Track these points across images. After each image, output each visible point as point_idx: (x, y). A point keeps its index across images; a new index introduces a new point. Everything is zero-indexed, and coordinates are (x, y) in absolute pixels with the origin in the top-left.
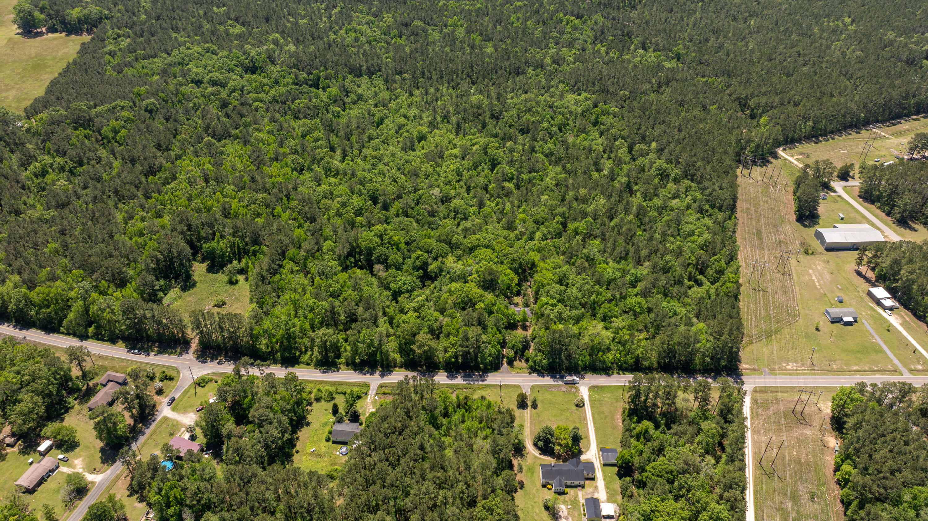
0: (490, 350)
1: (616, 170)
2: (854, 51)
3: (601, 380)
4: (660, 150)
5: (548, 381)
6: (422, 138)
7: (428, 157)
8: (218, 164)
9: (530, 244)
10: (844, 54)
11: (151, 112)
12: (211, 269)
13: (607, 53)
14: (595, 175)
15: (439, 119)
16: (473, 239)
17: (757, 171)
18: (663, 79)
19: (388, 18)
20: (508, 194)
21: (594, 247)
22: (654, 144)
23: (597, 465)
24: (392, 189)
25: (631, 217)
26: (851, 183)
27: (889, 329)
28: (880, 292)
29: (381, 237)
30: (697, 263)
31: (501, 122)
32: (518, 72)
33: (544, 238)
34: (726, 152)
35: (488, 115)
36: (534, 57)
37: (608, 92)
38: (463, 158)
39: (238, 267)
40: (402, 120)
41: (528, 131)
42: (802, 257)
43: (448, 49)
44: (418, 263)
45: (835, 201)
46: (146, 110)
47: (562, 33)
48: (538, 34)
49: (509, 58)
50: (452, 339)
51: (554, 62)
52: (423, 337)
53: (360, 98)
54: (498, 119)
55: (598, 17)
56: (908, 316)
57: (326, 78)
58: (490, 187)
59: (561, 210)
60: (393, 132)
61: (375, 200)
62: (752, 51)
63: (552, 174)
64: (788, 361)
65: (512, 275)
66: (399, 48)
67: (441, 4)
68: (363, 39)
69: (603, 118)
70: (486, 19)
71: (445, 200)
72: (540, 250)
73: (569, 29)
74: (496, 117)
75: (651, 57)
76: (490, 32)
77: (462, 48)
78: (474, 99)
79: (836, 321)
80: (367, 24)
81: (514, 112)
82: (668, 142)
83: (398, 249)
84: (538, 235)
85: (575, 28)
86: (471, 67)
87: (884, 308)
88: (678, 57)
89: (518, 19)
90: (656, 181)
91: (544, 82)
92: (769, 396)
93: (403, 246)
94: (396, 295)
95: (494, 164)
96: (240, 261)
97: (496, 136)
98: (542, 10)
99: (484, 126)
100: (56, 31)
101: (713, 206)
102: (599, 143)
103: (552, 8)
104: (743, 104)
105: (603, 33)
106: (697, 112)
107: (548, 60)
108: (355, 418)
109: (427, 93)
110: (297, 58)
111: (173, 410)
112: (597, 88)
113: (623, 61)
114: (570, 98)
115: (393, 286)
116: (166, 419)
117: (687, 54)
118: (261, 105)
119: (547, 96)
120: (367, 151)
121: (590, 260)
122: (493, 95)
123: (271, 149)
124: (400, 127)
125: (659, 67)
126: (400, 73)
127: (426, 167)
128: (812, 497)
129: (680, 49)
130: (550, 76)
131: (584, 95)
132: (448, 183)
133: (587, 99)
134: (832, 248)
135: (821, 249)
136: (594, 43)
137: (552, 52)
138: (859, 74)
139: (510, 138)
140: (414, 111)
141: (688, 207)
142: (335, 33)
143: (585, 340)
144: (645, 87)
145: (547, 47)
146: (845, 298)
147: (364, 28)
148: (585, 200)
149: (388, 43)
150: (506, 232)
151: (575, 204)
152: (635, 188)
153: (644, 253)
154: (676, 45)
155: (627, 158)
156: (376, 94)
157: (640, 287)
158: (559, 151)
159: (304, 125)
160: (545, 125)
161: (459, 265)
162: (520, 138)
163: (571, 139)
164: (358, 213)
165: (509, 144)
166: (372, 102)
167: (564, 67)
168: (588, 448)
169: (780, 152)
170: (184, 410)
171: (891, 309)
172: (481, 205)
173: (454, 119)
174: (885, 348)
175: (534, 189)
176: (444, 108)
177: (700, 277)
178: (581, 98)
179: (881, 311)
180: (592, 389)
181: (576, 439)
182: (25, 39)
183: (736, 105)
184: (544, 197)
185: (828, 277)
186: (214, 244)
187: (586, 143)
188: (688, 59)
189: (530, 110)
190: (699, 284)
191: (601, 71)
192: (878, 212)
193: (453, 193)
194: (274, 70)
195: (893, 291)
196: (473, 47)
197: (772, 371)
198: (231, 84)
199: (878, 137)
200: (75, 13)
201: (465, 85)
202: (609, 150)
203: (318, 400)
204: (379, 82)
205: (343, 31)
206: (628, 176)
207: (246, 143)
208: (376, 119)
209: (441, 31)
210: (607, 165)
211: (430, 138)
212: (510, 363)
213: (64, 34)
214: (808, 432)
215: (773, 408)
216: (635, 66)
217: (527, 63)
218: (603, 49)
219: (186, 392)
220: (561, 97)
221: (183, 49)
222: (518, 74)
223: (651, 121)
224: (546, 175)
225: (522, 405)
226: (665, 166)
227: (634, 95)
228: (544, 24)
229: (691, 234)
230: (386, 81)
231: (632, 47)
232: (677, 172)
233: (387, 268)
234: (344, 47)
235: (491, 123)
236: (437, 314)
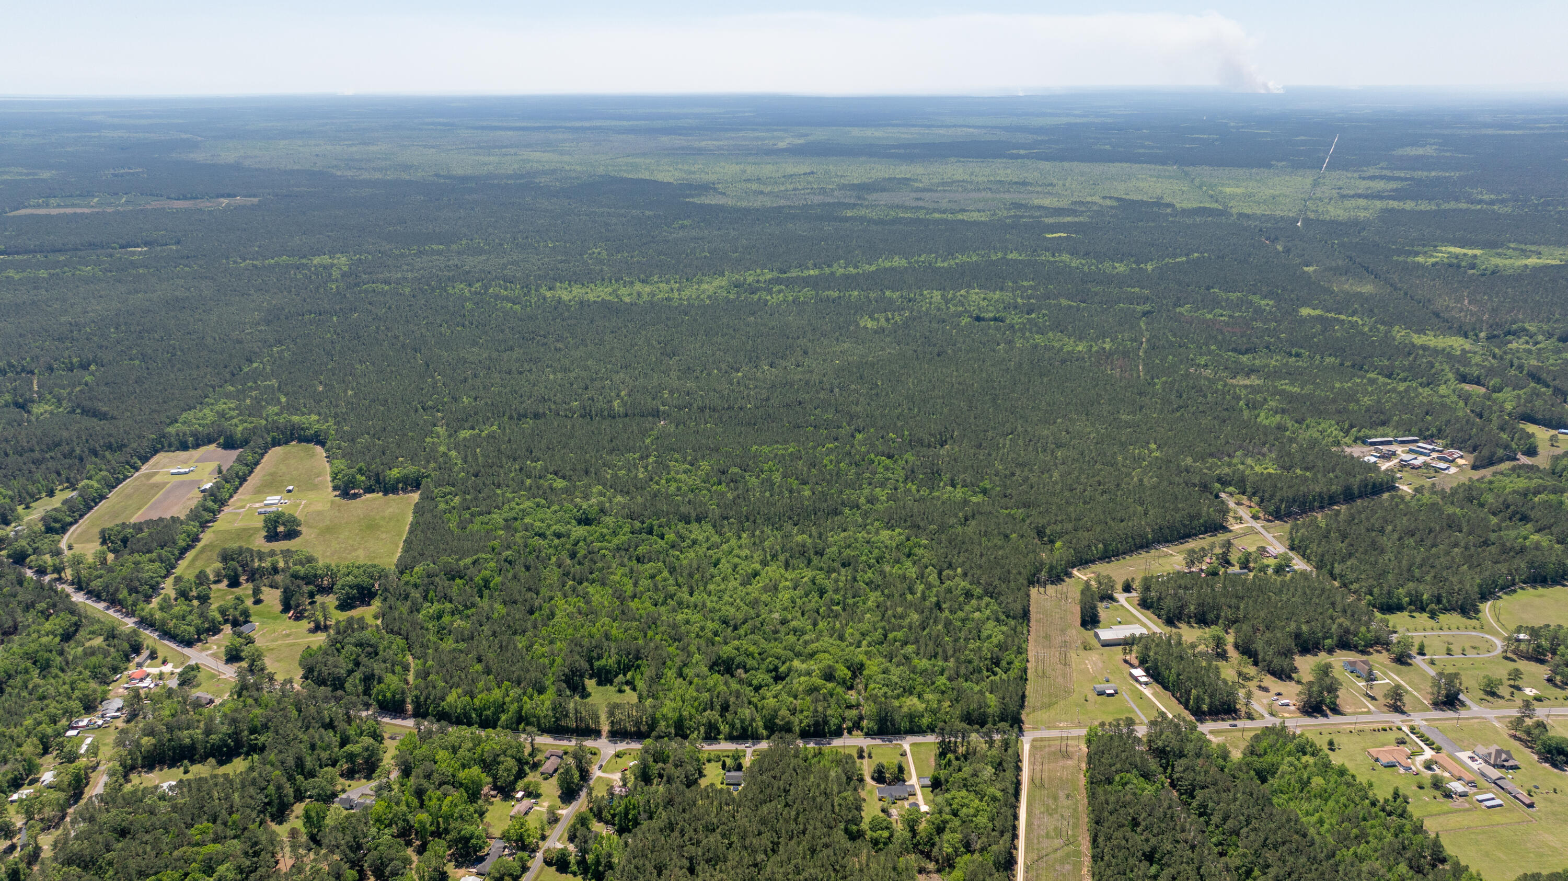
0: (833, 722)
1: (927, 592)
2: (1151, 477)
3: (919, 739)
4: (965, 575)
5: (878, 742)
6: (756, 574)
7: (765, 589)
8: (588, 602)
9: (858, 650)
10: (1141, 480)
11: (510, 563)
12: (600, 683)
13: (918, 491)
14: (909, 597)
15: (769, 558)
16: (813, 646)
17: (1051, 589)
18: (970, 514)
19: (705, 465)
20: (837, 616)
21: (910, 648)
22: (959, 570)
23: (917, 787)
24: (740, 616)
25: (940, 627)
26: (1134, 594)
27: (1142, 696)
28: (1138, 672)
29: (738, 649)
30: (992, 658)
31: (825, 558)
32: (836, 512)
33: (869, 645)
34: (1020, 573)
35: (812, 552)
36: (849, 498)
37: (919, 527)
38: (795, 589)
39: (624, 680)
40: (736, 560)
41: (849, 564)
42: (1082, 653)
43: (767, 494)
44: (771, 667)
45: (1117, 609)
46: (506, 560)
47: (874, 473)
48: (851, 476)
49: (826, 501)
50: (805, 713)
51: (868, 502)
52: (784, 712)
53: (694, 542)
54: (822, 555)
55: (908, 456)
56: (1158, 688)
57: (660, 526)
58: (821, 611)
59: (883, 624)
60: (730, 570)
61: (725, 622)
62: (1056, 483)
63: (872, 599)
64: (1060, 721)
65: (846, 671)
66: (722, 495)
67: (754, 449)
68: (685, 488)
69: (915, 550)
70: (800, 462)
71: (784, 622)
72: (867, 653)
73: (880, 469)
74: (820, 553)
75: (959, 493)
76: (805, 475)
77: (781, 493)
78: (799, 538)
79: (1101, 693)
80: (685, 472)
81: (835, 549)
82: (971, 568)
83: (754, 658)
84: (865, 643)
85: (887, 469)
86: (792, 510)
87: (1141, 683)
88: (984, 492)
89: (831, 461)
90: (961, 599)
91: (860, 520)
92: (1046, 743)
93: (756, 655)
94: (757, 689)
95: (822, 593)
96: (625, 675)
97: (821, 569)
98: (853, 451)
99: (809, 562)
100: (373, 491)
101: (1008, 617)
102: (912, 571)
103: (863, 449)
104: (1040, 533)
105: (913, 472)
106: (998, 541)
107: (862, 500)
108: (739, 767)
109: (754, 536)
110: (629, 509)
111: (604, 772)
112: (909, 524)
113: (933, 498)
114: (885, 534)
115: (755, 682)
116: (600, 778)
117: (992, 488)
118: (607, 552)
119: (864, 533)
120: (711, 587)
121: (906, 658)
122: (815, 533)
123: (629, 589)
124: (736, 566)
125: (966, 502)
126: (727, 518)
127: (765, 597)
128: (1068, 796)
129: (987, 484)
130: (865, 515)
131: (898, 530)
132: (785, 609)
133: (900, 534)
134: (1107, 644)
135: (1099, 646)
136: (905, 482)
137: (866, 492)
138: (1150, 499)
139: (834, 571)
140: (746, 552)
141: (988, 619)
142: (657, 483)
143: (905, 709)
144: (953, 520)
145: (861, 487)
146: (1111, 678)
147: (683, 477)
148: (902, 617)
149: (709, 491)
150: (838, 642)
151: (893, 620)
152: (944, 606)
153: (950, 652)
154: (983, 479)
155: (937, 583)
156: (708, 539)
157: (946, 674)
158: (878, 580)
159: (652, 568)
160: (864, 558)
161: (804, 666)
162: (843, 571)
163: (887, 569)
164: (716, 634)
165: (834, 575)
166: (705, 545)
167: (878, 506)
168: (910, 778)
169: (1075, 572)
170: (613, 772)
171: (1146, 684)
172: (815, 624)
173: (782, 558)
174: (1137, 709)
175: (859, 611)
176: (772, 548)
177: (997, 669)
178: (895, 533)
179: (1138, 686)
180: (912, 745)
181: (901, 769)
182: (345, 501)
183: (1033, 534)
184: (868, 616)
185: (1100, 664)
186: (602, 662)
187: (900, 572)
188: (994, 493)
189: (849, 546)
190: (995, 674)
191: (911, 509)
192: (1153, 616)
193: (790, 617)
194: (609, 520)
195: (1147, 671)
196: (791, 492)
197: (1049, 728)
198: (574, 536)
199: (1166, 555)
200: (395, 473)
201: (788, 526)
202: (921, 576)
203: (709, 761)
204: (708, 527)
205: (663, 481)
206: (937, 596)
207: (603, 584)
208: (713, 560)
209: (757, 477)
210: (920, 588)
211: (763, 574)
212: (850, 732)
213: (381, 494)
214: (1070, 762)
215: (1047, 750)
216: (943, 503)
217: (843, 503)
218: (914, 488)
219: (609, 762)
220: (877, 533)
221: (513, 504)
222: (836, 515)
223: (957, 551)
224: (868, 599)
225: (861, 757)
226: (968, 586)
227: (942, 529)
228: (857, 465)
229: (990, 637)
230: (714, 526)
231: (942, 484)
232: (978, 591)
233: (746, 671)
234: (668, 496)
235: (816, 560)
236: (791, 699)
